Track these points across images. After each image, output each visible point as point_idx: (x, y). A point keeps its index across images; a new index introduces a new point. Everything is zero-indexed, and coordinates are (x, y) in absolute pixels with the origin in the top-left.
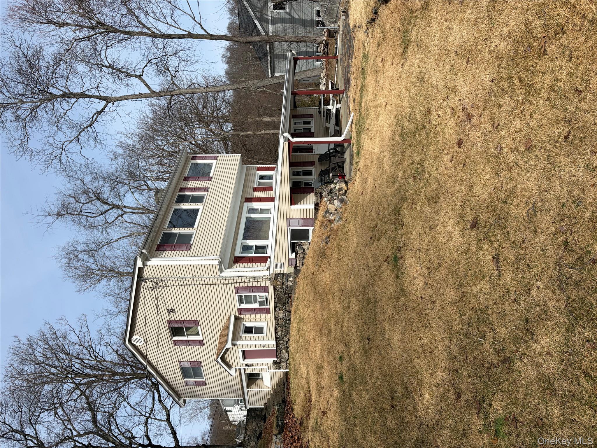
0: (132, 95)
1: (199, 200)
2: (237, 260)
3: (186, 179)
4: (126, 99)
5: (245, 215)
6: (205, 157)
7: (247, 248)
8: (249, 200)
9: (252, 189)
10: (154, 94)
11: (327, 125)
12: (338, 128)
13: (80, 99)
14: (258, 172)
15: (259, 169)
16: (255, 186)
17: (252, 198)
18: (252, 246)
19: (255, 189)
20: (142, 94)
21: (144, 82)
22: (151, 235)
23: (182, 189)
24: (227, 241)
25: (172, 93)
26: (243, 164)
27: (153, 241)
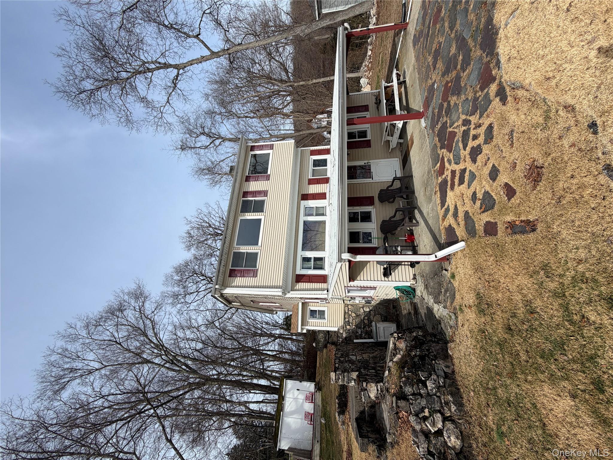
0: (196, 60)
1: (259, 207)
2: (300, 278)
3: (248, 179)
4: (191, 64)
5: (302, 218)
6: (262, 146)
7: (306, 260)
8: (305, 197)
9: (307, 182)
10: (214, 55)
11: (389, 138)
12: (402, 141)
13: (154, 72)
14: (312, 157)
15: (313, 153)
16: (310, 178)
17: (307, 195)
18: (310, 258)
19: (311, 182)
20: (204, 57)
21: (203, 42)
22: (223, 261)
23: (245, 194)
24: (288, 259)
25: (229, 52)
26: (297, 147)
27: (226, 266)
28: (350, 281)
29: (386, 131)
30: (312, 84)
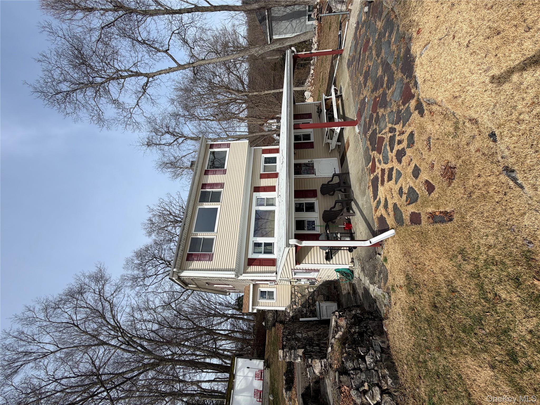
0: (164, 70)
1: (216, 197)
2: (251, 262)
3: (206, 173)
4: (160, 74)
5: (255, 208)
6: (220, 144)
7: (257, 245)
8: (257, 189)
9: (259, 176)
10: (180, 67)
11: (329, 141)
12: (339, 144)
13: (126, 79)
14: (263, 155)
15: (264, 152)
16: (261, 173)
17: (259, 187)
18: (261, 244)
19: (263, 176)
20: (171, 68)
21: (171, 56)
22: (181, 246)
23: (204, 186)
24: (241, 244)
25: (194, 65)
26: (251, 146)
27: (184, 250)
28: (296, 264)
29: (327, 135)
30: (264, 95)
